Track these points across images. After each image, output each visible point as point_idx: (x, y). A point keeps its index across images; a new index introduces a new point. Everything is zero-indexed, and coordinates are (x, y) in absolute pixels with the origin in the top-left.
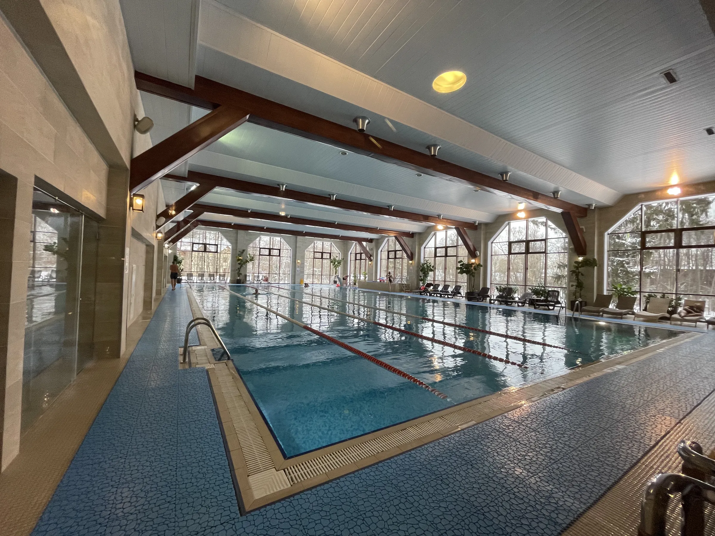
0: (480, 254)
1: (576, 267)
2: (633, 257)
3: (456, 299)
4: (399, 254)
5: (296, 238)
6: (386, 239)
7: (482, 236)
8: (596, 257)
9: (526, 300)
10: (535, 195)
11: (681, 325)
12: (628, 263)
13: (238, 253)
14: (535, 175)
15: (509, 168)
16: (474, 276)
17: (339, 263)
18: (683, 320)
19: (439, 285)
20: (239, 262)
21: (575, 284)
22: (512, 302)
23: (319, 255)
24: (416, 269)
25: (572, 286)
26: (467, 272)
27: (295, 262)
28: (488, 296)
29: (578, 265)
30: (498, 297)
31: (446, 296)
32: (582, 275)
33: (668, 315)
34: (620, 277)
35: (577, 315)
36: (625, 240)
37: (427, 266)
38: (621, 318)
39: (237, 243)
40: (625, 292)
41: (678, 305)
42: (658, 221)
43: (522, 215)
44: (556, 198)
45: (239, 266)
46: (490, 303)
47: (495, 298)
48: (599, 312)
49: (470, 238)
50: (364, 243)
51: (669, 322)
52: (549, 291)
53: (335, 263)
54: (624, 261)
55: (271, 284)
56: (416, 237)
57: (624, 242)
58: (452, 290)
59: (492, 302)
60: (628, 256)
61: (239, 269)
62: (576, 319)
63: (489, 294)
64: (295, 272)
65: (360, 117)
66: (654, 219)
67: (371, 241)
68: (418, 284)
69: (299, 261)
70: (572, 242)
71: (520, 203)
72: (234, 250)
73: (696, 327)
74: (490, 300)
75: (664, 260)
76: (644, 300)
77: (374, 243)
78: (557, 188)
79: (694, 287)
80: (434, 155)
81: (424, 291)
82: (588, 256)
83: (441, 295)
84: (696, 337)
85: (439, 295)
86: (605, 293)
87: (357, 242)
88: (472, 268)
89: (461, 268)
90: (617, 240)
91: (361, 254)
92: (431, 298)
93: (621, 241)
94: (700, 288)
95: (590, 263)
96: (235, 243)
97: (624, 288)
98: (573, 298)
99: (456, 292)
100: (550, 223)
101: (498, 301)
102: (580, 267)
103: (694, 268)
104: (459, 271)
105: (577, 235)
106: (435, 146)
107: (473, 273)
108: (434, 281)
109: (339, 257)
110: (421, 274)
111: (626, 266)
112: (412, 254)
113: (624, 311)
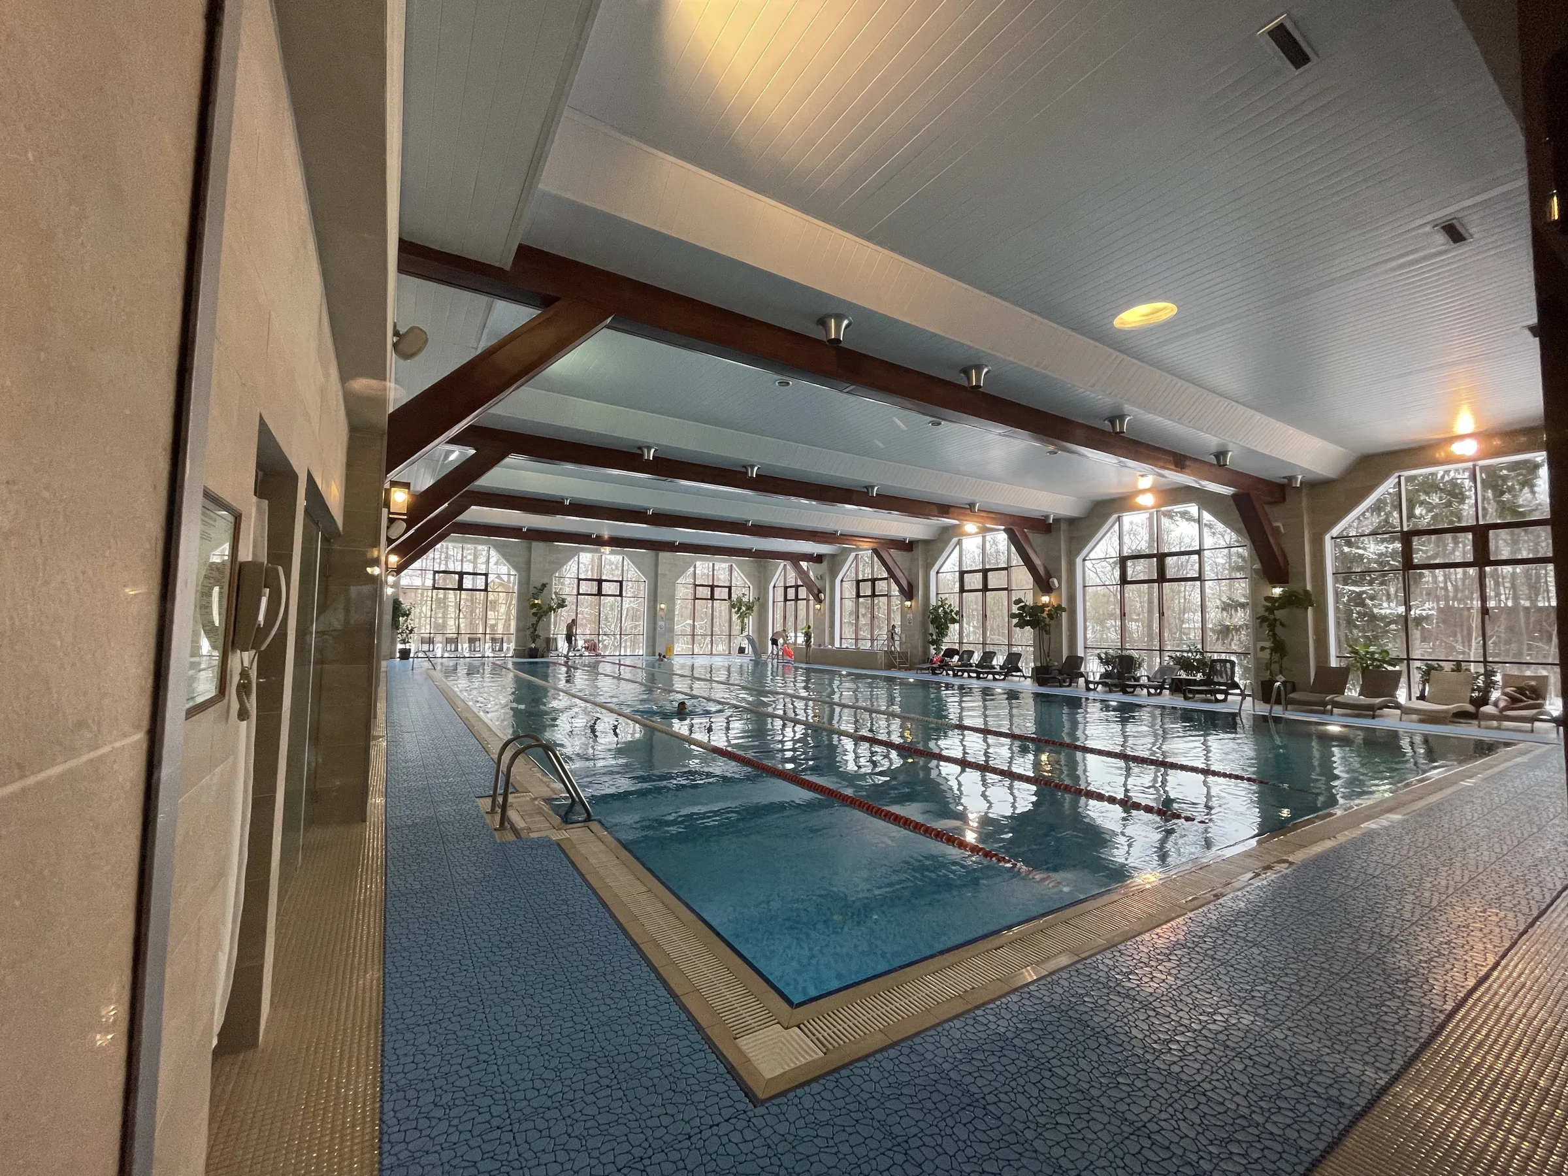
0: (1060, 583)
1: (1267, 609)
2: (1382, 584)
3: (1011, 681)
4: (881, 586)
5: (657, 556)
6: (853, 555)
7: (1063, 546)
8: (1309, 587)
9: (1164, 682)
10: (1179, 460)
11: (1498, 728)
12: (1372, 598)
13: (533, 591)
14: (1179, 421)
15: (1127, 407)
16: (1048, 633)
17: (749, 608)
18: (1502, 717)
19: (971, 653)
20: (534, 610)
21: (1267, 644)
22: (1135, 687)
23: (705, 592)
24: (919, 618)
25: (1263, 649)
26: (1034, 623)
27: (655, 608)
28: (1082, 675)
29: (1273, 604)
30: (1102, 676)
31: (990, 677)
32: (1282, 625)
33: (1470, 708)
34: (1356, 627)
35: (1278, 711)
36: (1365, 549)
37: (945, 612)
38: (1373, 717)
39: (529, 569)
40: (1376, 659)
41: (1490, 685)
42: (1430, 508)
43: (1147, 500)
44: (1221, 465)
45: (535, 619)
46: (1088, 689)
47: (1097, 679)
48: (1325, 704)
49: (1037, 549)
50: (804, 564)
51: (1476, 722)
52: (1214, 661)
53: (739, 609)
54: (1364, 592)
55: (604, 656)
56: (919, 551)
57: (1361, 552)
58: (1001, 663)
59: (1092, 686)
60: (1371, 583)
61: (534, 627)
62: (1277, 720)
63: (1082, 670)
64: (655, 629)
65: (830, 316)
66: (1422, 503)
67: (818, 559)
68: (926, 651)
69: (663, 606)
70: (1256, 558)
71: (1142, 476)
72: (525, 583)
73: (1532, 731)
74: (1087, 682)
75: (1446, 589)
76: (1417, 676)
77: (825, 564)
78: (1224, 445)
79: (1514, 646)
80: (978, 386)
81: (940, 667)
82: (1294, 586)
83: (978, 673)
84: (1537, 752)
85: (974, 675)
86: (1334, 663)
87: (788, 563)
88: (1045, 615)
89: (1019, 616)
90: (1346, 549)
91: (797, 587)
92: (957, 682)
93: (1354, 550)
94: (1525, 647)
95: (1297, 600)
96: (524, 569)
97: (1373, 653)
98: (1267, 676)
99: (1012, 666)
100: (1207, 517)
101: (1105, 684)
102: (1278, 608)
103: (1510, 604)
104: (1015, 621)
105: (1269, 541)
106: (979, 368)
107: (1046, 625)
108: (961, 643)
109: (749, 597)
110: (932, 629)
111: (1368, 601)
112: (910, 585)
113: (1378, 700)
